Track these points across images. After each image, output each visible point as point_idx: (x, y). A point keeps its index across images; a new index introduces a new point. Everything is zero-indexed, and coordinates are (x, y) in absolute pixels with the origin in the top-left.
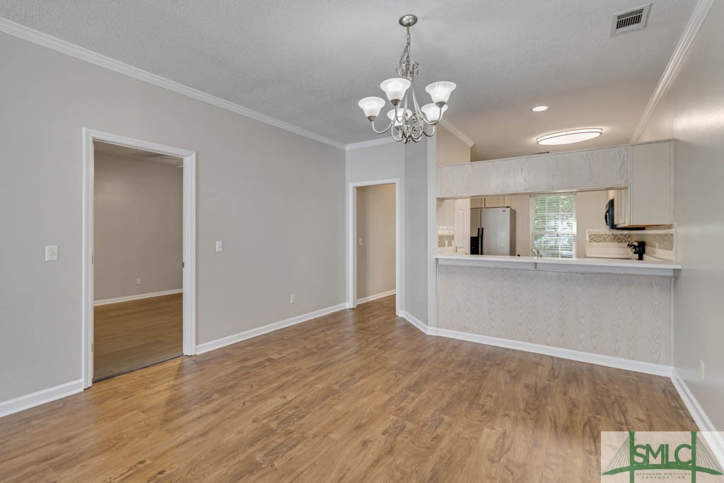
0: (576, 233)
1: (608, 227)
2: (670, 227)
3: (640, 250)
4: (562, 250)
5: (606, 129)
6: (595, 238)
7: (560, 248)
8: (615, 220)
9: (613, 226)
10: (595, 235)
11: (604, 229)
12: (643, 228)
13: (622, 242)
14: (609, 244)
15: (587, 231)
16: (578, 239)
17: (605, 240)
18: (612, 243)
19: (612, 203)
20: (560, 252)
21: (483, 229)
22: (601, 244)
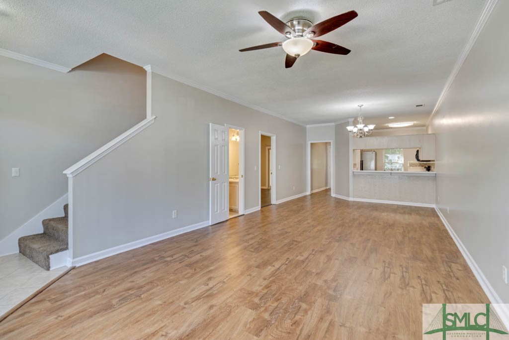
2: (434, 161)
3: (429, 169)
5: (415, 122)
6: (412, 165)
8: (419, 158)
9: (418, 160)
10: (412, 163)
12: (429, 161)
13: (422, 166)
14: (418, 167)
16: (404, 165)
19: (418, 151)
21: (362, 161)
22: (415, 167)
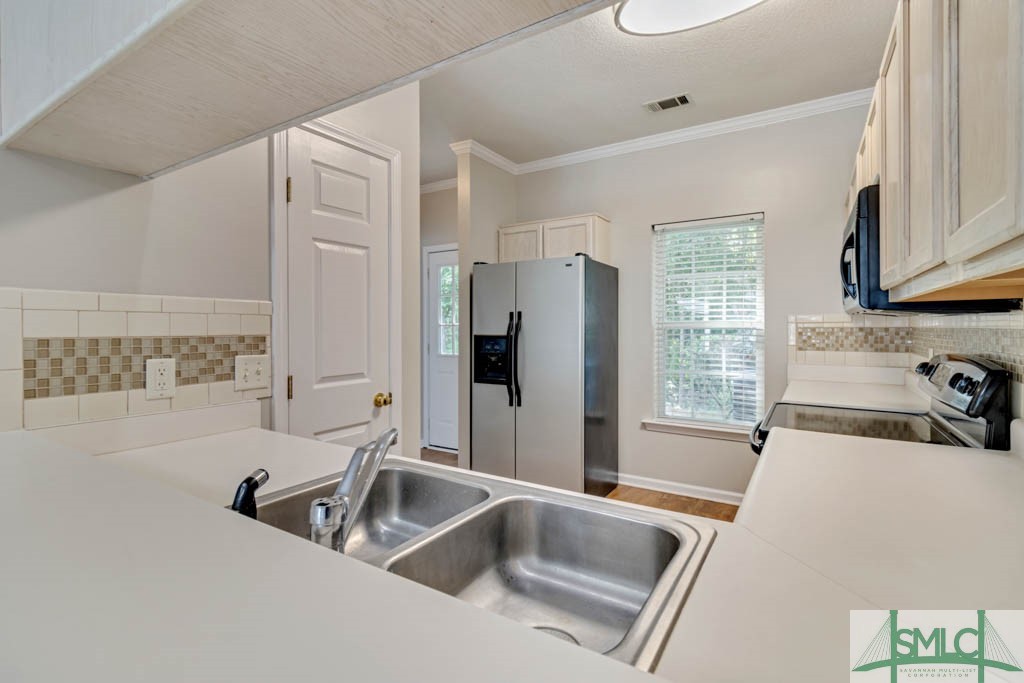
0: (762, 326)
1: (853, 303)
4: (728, 369)
6: (813, 339)
7: (724, 365)
8: (883, 271)
10: (813, 330)
11: (839, 311)
13: (886, 349)
14: (852, 355)
15: (792, 318)
17: (839, 346)
18: (860, 354)
20: (724, 374)
21: (520, 314)
22: (830, 354)
